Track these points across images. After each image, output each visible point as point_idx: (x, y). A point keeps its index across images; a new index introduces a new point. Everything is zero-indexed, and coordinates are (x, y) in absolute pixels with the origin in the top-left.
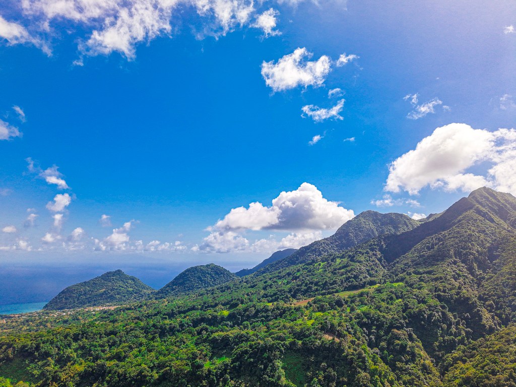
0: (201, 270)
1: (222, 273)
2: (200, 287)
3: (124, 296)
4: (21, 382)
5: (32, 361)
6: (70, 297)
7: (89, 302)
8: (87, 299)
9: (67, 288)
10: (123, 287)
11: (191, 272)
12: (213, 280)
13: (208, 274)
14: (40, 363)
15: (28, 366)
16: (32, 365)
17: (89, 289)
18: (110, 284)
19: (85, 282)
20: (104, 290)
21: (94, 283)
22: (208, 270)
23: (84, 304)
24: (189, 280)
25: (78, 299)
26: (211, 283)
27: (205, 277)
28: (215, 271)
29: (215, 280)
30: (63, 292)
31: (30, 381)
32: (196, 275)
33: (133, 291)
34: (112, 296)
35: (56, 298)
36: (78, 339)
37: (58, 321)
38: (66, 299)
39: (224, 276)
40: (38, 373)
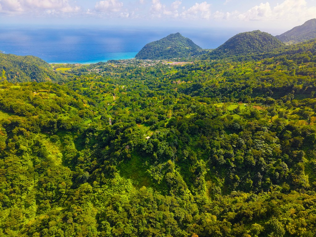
0: (250, 36)
1: (269, 40)
2: (249, 52)
3: (184, 53)
4: (144, 187)
5: (152, 163)
6: (149, 51)
7: (162, 55)
8: (160, 53)
9: (147, 45)
10: (182, 46)
11: (241, 38)
12: (261, 46)
13: (257, 40)
14: (161, 166)
15: (149, 168)
16: (153, 168)
17: (160, 46)
18: (173, 43)
19: (157, 41)
20: (170, 47)
21: (163, 42)
22: (256, 36)
23: (158, 57)
24: (239, 45)
25: (154, 53)
26: (260, 49)
27: (254, 43)
28: (263, 38)
29: (263, 46)
30: (145, 47)
31: (152, 186)
32: (245, 40)
33: (189, 49)
34: (175, 52)
35: (141, 50)
36: (195, 134)
37: (147, 71)
38: (148, 52)
39: (271, 43)
40: (160, 179)
